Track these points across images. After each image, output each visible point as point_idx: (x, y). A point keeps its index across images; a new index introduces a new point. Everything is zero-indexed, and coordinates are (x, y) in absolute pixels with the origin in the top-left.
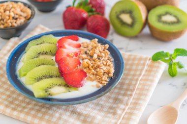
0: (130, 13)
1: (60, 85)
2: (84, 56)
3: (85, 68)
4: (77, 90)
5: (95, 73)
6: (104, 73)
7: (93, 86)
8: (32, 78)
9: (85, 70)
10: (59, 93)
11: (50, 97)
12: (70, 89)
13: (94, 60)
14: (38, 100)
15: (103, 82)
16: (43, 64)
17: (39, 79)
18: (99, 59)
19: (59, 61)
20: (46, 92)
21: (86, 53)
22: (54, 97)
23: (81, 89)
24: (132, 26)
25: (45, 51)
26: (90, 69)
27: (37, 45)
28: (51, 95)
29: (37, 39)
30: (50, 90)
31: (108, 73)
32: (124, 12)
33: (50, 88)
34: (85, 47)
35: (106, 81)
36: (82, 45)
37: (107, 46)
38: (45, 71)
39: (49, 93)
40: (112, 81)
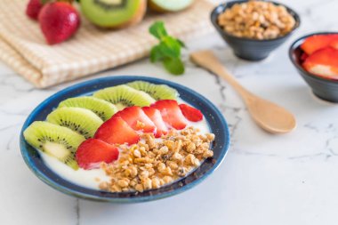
7: (97, 180)
8: (60, 117)
20: (39, 140)
28: (43, 151)
36: (186, 129)
39: (42, 144)
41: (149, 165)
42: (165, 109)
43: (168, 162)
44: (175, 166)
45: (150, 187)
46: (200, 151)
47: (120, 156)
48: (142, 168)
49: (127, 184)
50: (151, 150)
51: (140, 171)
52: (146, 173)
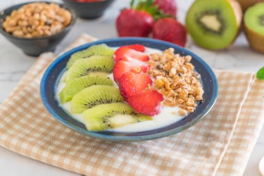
0: (217, 13)
1: (124, 113)
2: (157, 72)
3: (160, 88)
4: (151, 119)
5: (176, 94)
6: (189, 94)
7: (174, 113)
8: (82, 104)
9: (160, 91)
10: (123, 125)
11: (110, 130)
12: (140, 119)
13: (172, 78)
14: (92, 134)
15: (189, 108)
16: (95, 84)
17: (92, 105)
18: (179, 75)
19: (120, 79)
20: (104, 122)
21: (158, 68)
22: (117, 130)
23: (156, 117)
24: (220, 32)
25: (97, 67)
26: (167, 90)
27: (84, 58)
28: (112, 127)
29: (84, 51)
30: (110, 119)
31: (195, 95)
32: (207, 13)
33: (110, 117)
34: (156, 61)
35: (192, 106)
36: (150, 57)
37: (189, 58)
38: (100, 94)
39: (108, 123)
40: (202, 106)
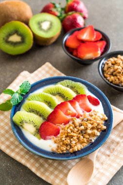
41: (75, 138)
42: (80, 100)
43: (84, 135)
44: (88, 137)
45: (77, 150)
46: (99, 127)
47: (60, 132)
48: (72, 140)
49: (65, 149)
50: (75, 127)
51: (71, 141)
52: (74, 142)
